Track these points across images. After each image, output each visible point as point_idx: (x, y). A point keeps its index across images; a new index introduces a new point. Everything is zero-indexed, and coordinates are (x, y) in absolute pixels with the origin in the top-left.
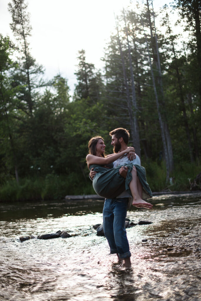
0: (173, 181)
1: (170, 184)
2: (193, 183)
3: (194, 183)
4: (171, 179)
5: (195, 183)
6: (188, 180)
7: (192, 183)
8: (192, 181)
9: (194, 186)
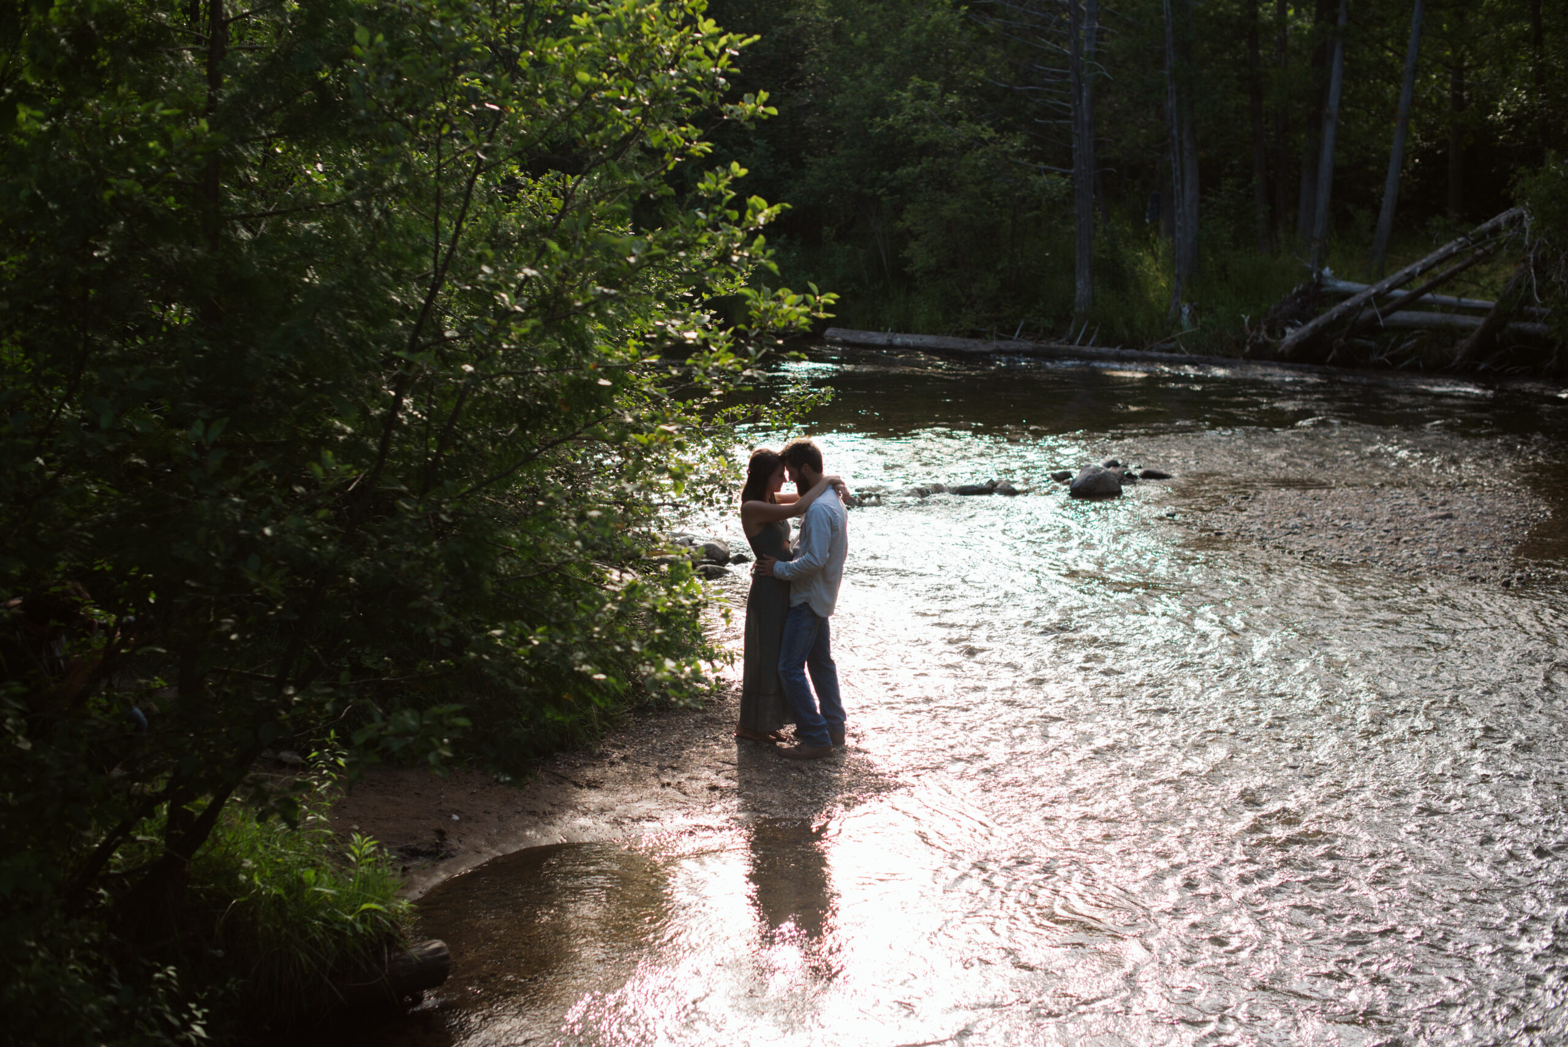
0: (1193, 320)
1: (1181, 328)
2: (1254, 333)
3: (1259, 330)
4: (1186, 310)
5: (1263, 333)
6: (1243, 320)
7: (1251, 329)
8: (1254, 324)
9: (1261, 340)
